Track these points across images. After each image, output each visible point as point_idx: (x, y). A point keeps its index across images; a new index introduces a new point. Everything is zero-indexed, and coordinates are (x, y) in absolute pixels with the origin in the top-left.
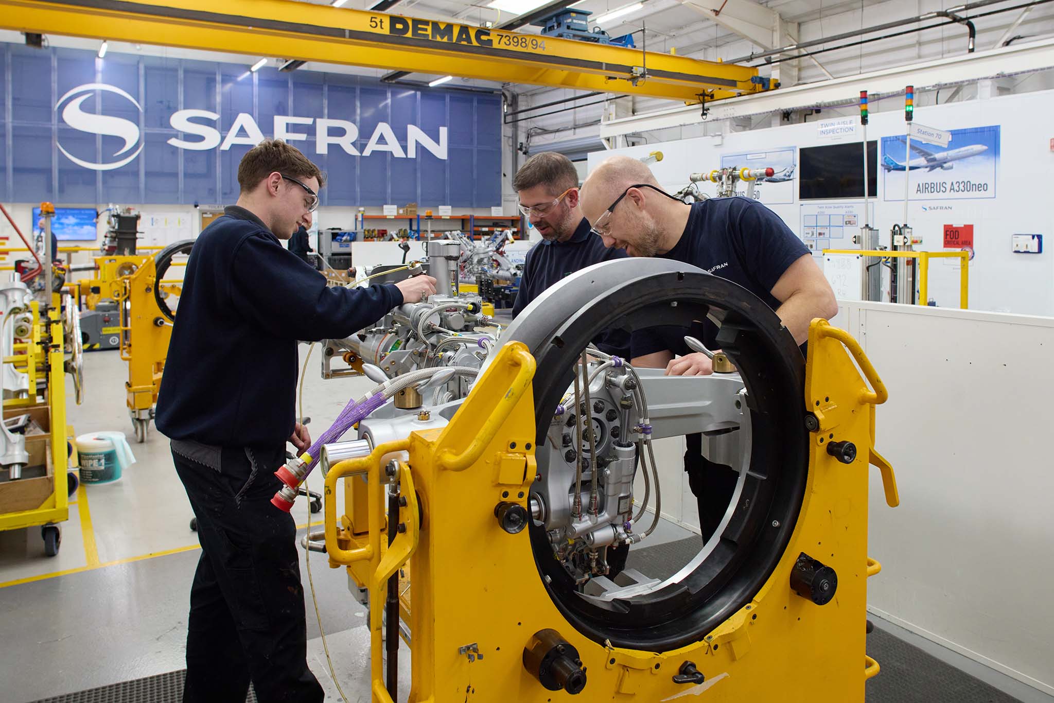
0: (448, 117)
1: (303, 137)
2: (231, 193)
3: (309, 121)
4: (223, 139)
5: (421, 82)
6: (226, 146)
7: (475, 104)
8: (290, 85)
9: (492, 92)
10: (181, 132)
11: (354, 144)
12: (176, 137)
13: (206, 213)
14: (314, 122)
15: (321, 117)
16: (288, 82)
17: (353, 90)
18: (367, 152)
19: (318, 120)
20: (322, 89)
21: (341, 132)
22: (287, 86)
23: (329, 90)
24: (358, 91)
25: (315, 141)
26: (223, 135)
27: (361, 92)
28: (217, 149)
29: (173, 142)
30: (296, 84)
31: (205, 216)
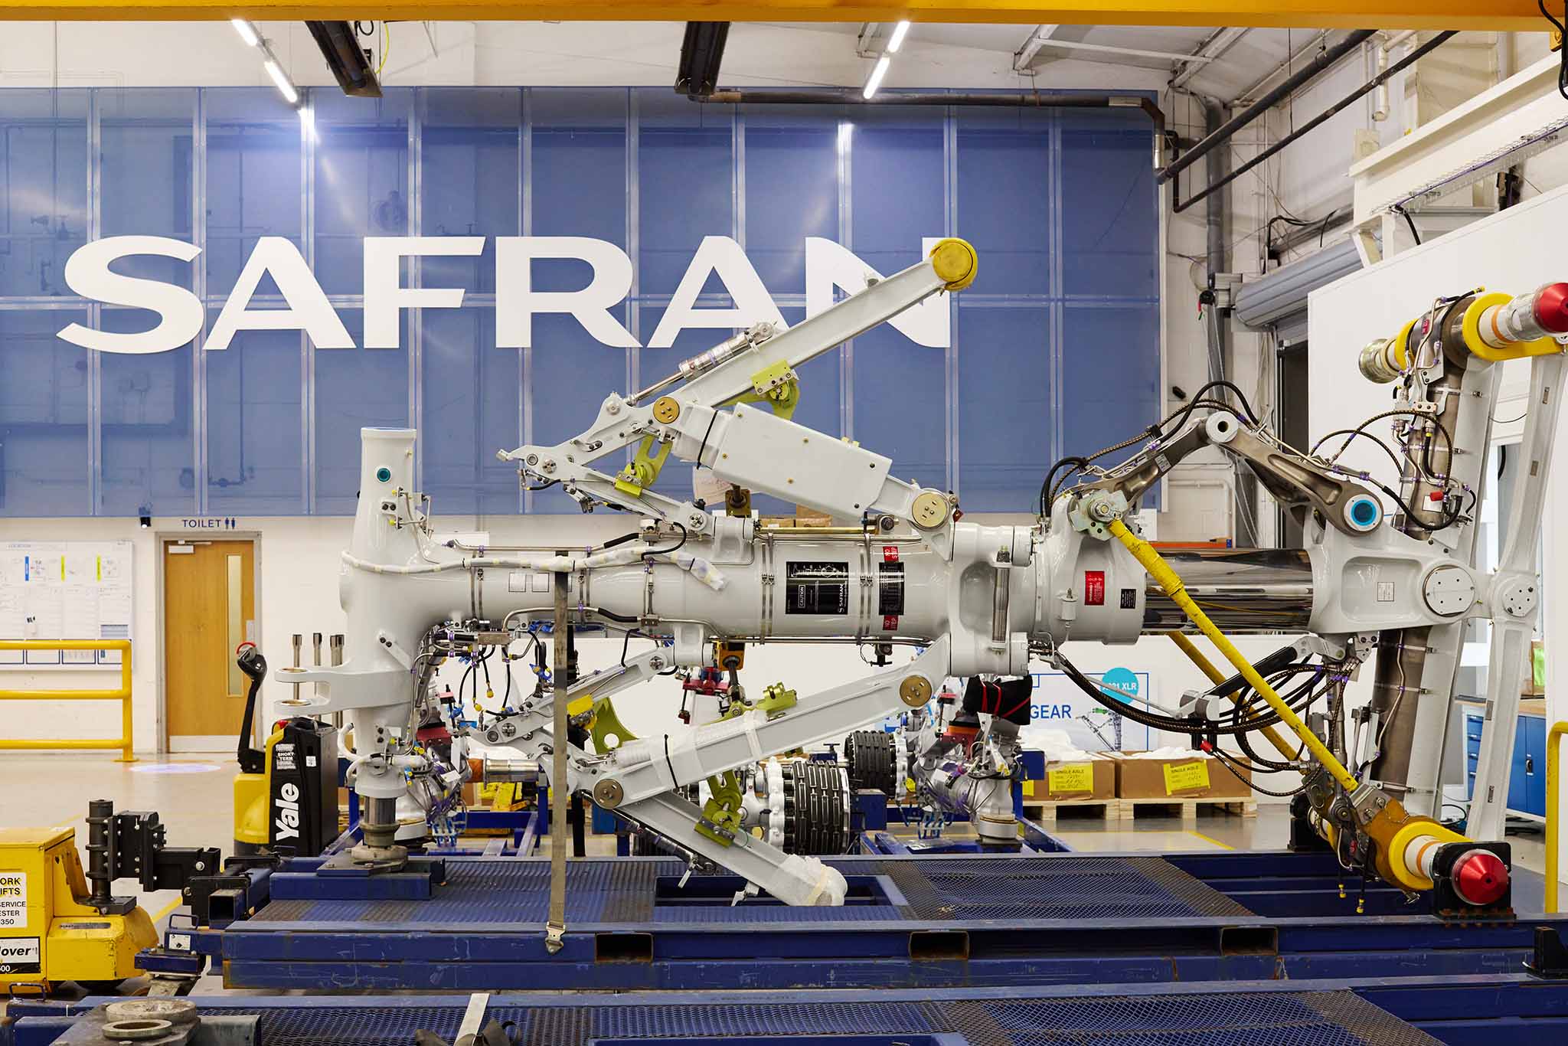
0: (951, 203)
1: (451, 298)
2: (243, 479)
3: (473, 246)
4: (212, 317)
5: (836, 88)
6: (220, 339)
7: (1055, 146)
8: (414, 139)
9: (1104, 103)
10: (94, 302)
11: (618, 311)
12: (81, 318)
13: (175, 543)
14: (490, 250)
15: (513, 231)
16: (406, 130)
17: (617, 137)
18: (664, 337)
19: (500, 241)
20: (513, 142)
21: (576, 275)
22: (404, 144)
23: (535, 144)
24: (633, 139)
25: (494, 309)
26: (212, 305)
27: (644, 142)
28: (196, 345)
29: (73, 334)
30: (430, 136)
31: (172, 549)
